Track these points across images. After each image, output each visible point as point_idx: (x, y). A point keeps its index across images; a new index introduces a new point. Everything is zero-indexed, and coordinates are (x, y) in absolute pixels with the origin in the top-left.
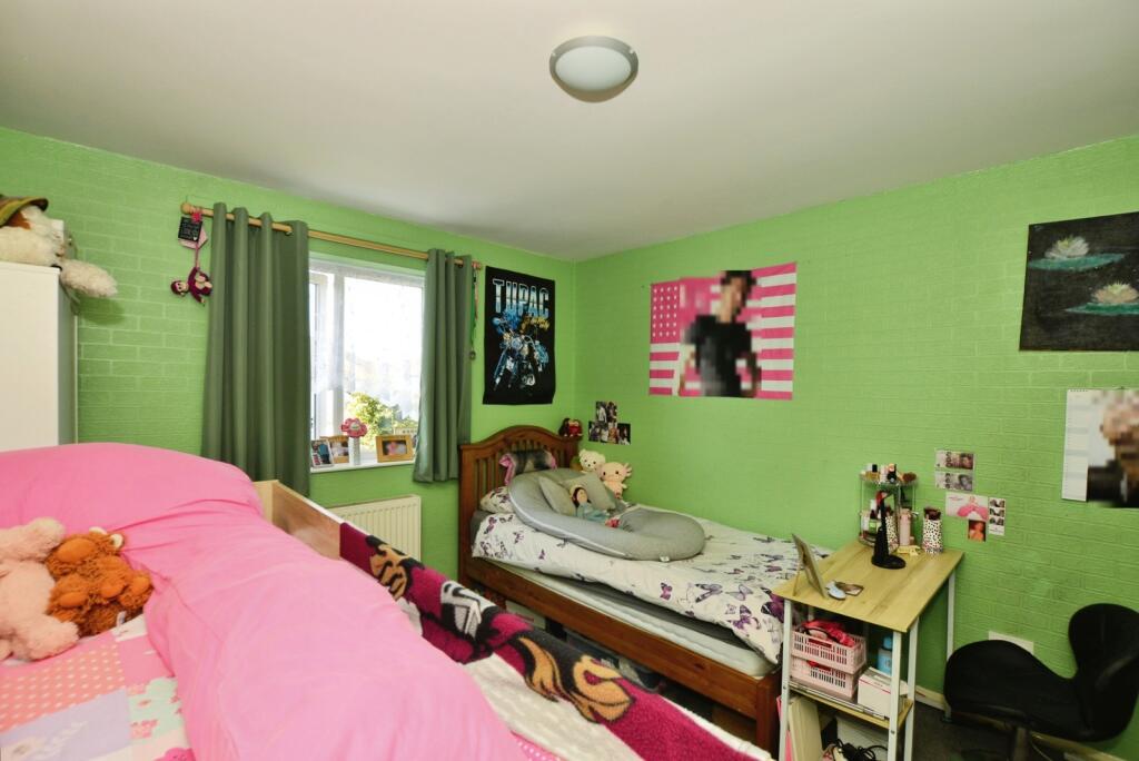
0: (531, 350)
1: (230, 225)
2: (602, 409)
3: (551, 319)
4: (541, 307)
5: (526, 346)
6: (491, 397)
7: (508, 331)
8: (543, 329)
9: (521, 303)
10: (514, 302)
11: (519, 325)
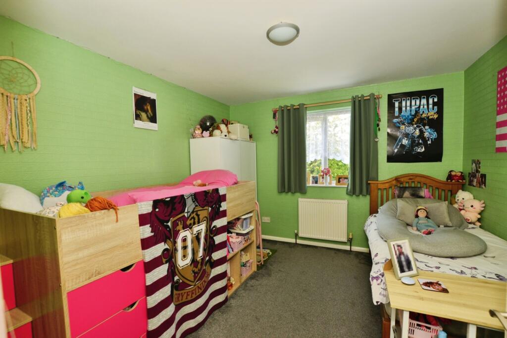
0: (421, 132)
1: (283, 111)
2: (474, 164)
3: (440, 112)
4: (431, 106)
5: (418, 130)
6: (391, 159)
7: (403, 124)
8: (433, 119)
9: (413, 108)
10: (408, 108)
11: (412, 120)
